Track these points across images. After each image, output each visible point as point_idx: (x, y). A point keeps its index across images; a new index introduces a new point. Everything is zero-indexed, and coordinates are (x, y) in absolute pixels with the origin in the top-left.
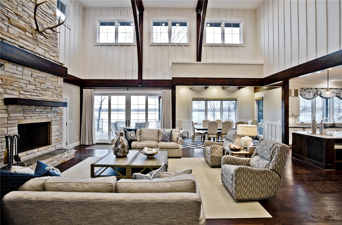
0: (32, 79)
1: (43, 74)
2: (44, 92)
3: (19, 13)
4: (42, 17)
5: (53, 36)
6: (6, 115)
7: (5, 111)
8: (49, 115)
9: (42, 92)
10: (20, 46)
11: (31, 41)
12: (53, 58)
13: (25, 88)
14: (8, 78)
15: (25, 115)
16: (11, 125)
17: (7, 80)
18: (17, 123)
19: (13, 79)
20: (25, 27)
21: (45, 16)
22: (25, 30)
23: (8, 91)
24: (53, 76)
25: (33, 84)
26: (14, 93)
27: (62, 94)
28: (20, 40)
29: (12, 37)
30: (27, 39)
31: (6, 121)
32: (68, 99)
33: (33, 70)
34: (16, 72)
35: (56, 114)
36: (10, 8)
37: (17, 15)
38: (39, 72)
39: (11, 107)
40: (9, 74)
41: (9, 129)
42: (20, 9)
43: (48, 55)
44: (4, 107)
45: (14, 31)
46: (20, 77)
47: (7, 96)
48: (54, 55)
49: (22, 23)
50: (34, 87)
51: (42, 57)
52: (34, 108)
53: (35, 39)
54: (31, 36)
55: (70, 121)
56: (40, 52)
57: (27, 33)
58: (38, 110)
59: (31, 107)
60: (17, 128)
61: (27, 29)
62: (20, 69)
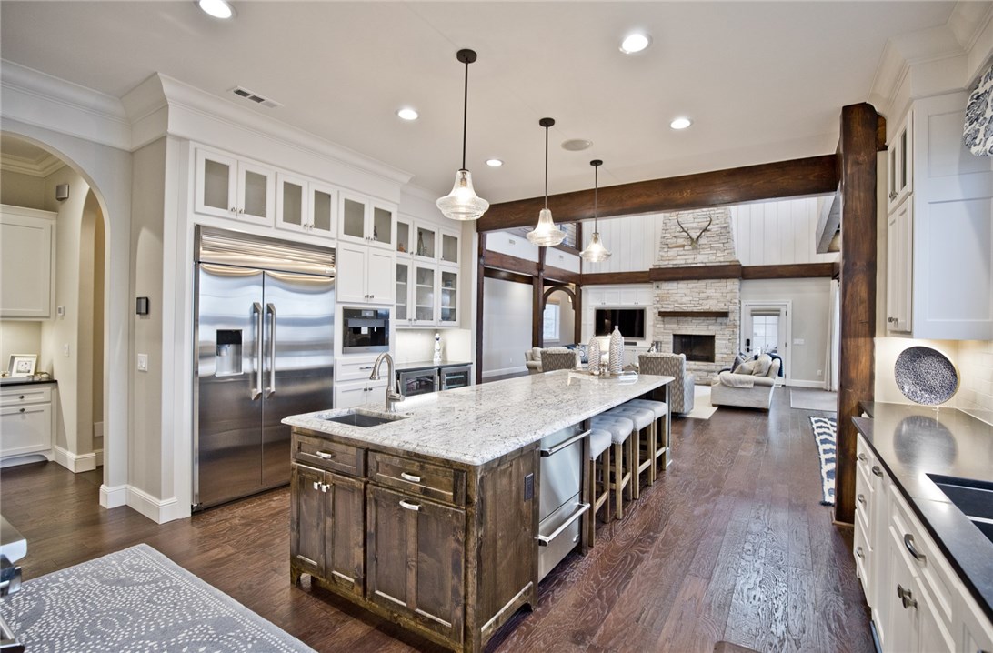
0: (687, 292)
1: (702, 283)
2: (705, 302)
5: (722, 230)
6: (662, 325)
7: (661, 322)
8: (711, 327)
9: (701, 302)
11: (690, 252)
12: (722, 259)
13: (679, 302)
15: (680, 326)
16: (668, 334)
17: (663, 297)
18: (671, 333)
19: (669, 295)
20: (683, 243)
22: (684, 246)
23: (664, 306)
24: (719, 280)
25: (690, 294)
26: (669, 306)
28: (679, 257)
29: (671, 258)
30: (686, 252)
31: (662, 330)
33: (689, 282)
34: (672, 288)
35: (724, 327)
37: (675, 237)
38: (697, 281)
39: (667, 319)
40: (666, 292)
41: (665, 337)
43: (714, 258)
44: (660, 319)
45: (673, 252)
46: (675, 291)
47: (663, 310)
48: (726, 253)
49: (680, 241)
50: (691, 298)
51: (699, 265)
52: (690, 319)
53: (695, 248)
54: (690, 248)
55: (797, 341)
56: (703, 258)
57: (686, 248)
58: (696, 321)
59: (687, 319)
60: (672, 337)
61: (686, 243)
62: (674, 284)
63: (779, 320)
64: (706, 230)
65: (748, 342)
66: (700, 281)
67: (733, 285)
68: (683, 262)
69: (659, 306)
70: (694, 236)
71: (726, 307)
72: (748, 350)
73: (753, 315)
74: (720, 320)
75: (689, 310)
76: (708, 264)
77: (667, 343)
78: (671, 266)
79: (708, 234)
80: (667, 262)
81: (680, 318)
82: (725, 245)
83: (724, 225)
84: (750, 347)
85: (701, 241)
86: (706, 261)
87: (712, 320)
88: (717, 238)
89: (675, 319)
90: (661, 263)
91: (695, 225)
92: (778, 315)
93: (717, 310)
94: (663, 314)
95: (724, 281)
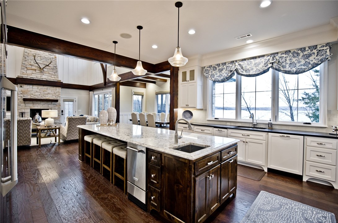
0: (38, 90)
2: (47, 95)
3: (31, 64)
4: (46, 61)
5: (54, 68)
6: (24, 105)
7: (24, 103)
8: (49, 106)
9: (45, 95)
10: (30, 77)
11: (39, 73)
12: (54, 79)
13: (34, 94)
14: (25, 91)
15: (34, 105)
16: (27, 109)
17: (24, 91)
18: (29, 108)
19: (27, 91)
20: (35, 69)
21: (48, 60)
23: (25, 96)
24: (53, 87)
25: (39, 92)
26: (28, 96)
27: (60, 96)
28: (33, 74)
29: (28, 74)
30: (37, 73)
31: (24, 107)
32: (77, 98)
33: (39, 86)
34: (29, 88)
35: (55, 106)
36: (27, 63)
37: (31, 65)
38: (43, 86)
39: (26, 102)
40: (26, 89)
41: (25, 110)
42: (32, 62)
43: (50, 78)
44: (23, 102)
45: (29, 72)
46: (32, 90)
48: (55, 77)
49: (33, 68)
50: (40, 93)
51: (44, 79)
52: (39, 102)
53: (41, 72)
54: (39, 71)
55: (79, 110)
56: (45, 77)
57: (36, 71)
58: (42, 103)
59: (37, 102)
60: (30, 110)
61: (36, 69)
62: (31, 86)
63: (73, 104)
64: (48, 65)
65: (62, 111)
66: (44, 87)
67: (59, 89)
68: (36, 77)
69: (22, 95)
70: (42, 66)
71: (56, 98)
72: (62, 114)
73: (64, 101)
74: (53, 103)
75: (39, 98)
76: (48, 80)
77: (27, 113)
78: (29, 78)
79: (47, 67)
80: (26, 76)
81: (34, 102)
82: (55, 73)
83: (55, 66)
84: (63, 113)
85: (44, 69)
86: (47, 78)
87: (50, 103)
88: (52, 70)
89: (31, 102)
90: (23, 75)
91: (41, 62)
92: (73, 102)
93: (52, 99)
94: (25, 100)
95: (55, 87)
